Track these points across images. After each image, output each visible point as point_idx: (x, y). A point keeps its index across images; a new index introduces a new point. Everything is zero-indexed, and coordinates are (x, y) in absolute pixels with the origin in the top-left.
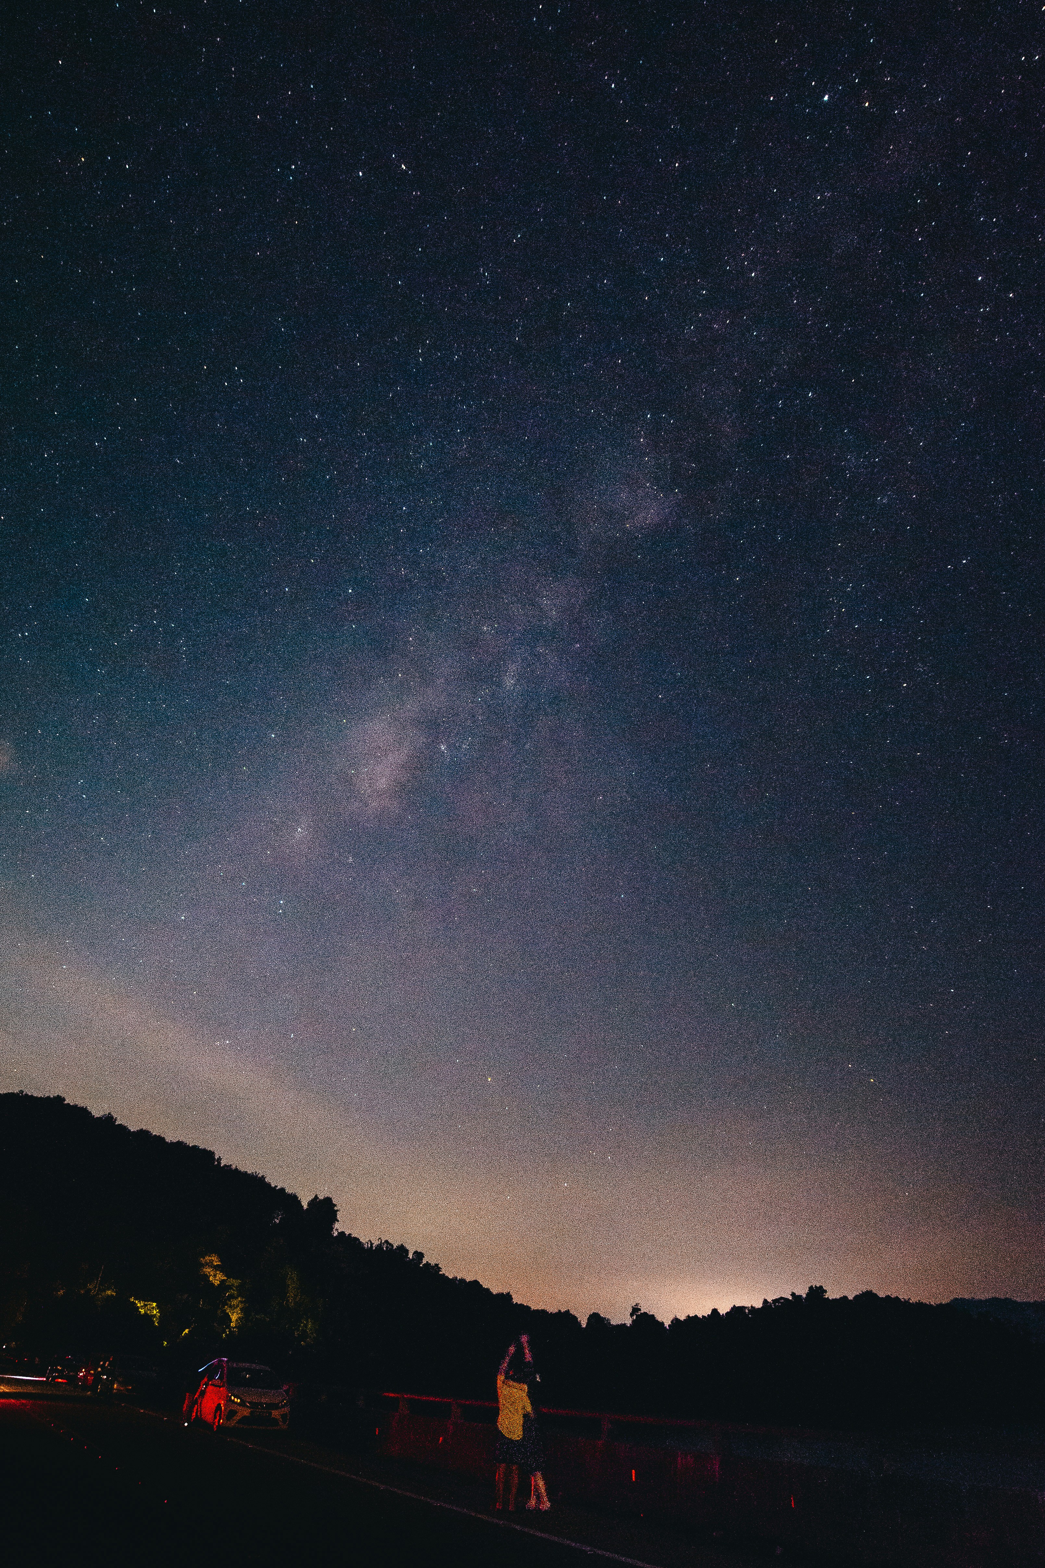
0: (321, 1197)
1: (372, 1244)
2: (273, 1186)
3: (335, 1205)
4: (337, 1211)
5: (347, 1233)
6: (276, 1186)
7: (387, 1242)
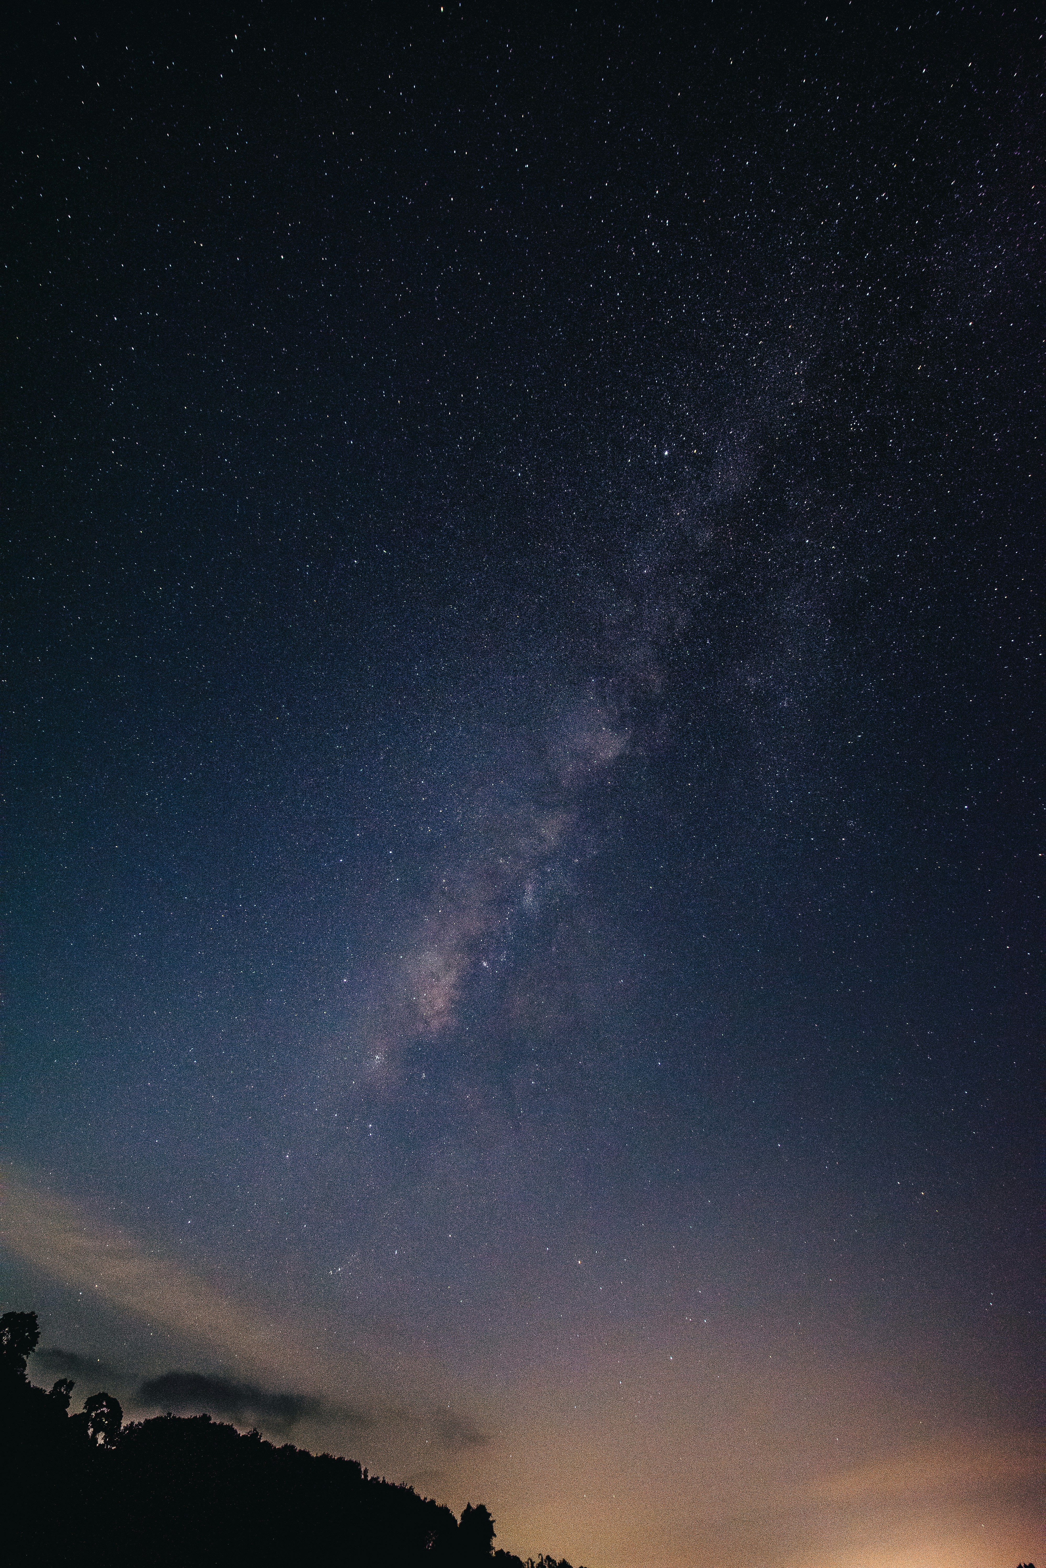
0: (474, 1507)
1: (532, 1563)
2: (422, 1498)
3: (490, 1514)
4: (494, 1521)
5: (505, 1551)
6: (426, 1499)
7: (548, 1557)
